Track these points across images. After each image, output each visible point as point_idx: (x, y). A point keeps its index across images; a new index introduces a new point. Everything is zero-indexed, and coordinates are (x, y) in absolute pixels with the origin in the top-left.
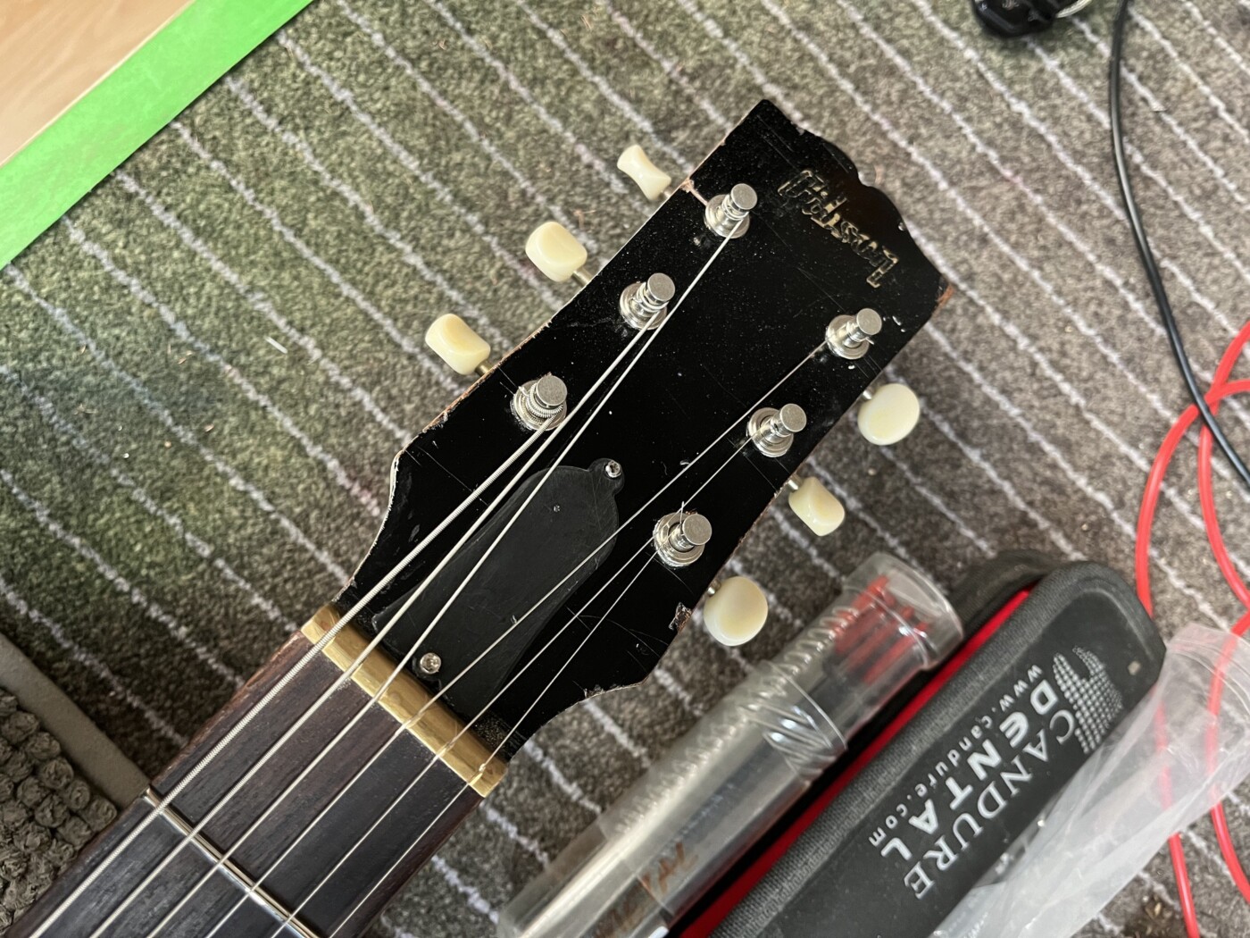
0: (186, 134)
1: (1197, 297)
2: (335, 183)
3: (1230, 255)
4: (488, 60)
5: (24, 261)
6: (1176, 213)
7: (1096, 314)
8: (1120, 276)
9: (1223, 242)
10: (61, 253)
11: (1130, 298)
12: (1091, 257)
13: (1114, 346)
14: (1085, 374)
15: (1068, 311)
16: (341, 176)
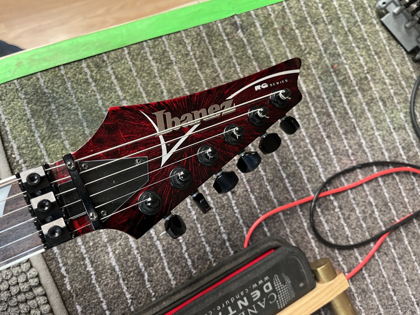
0: (126, 51)
2: (160, 81)
4: (217, 67)
5: (66, 66)
6: (399, 191)
7: (363, 210)
8: (375, 202)
9: (410, 205)
10: (78, 68)
11: (376, 210)
12: (368, 193)
13: (365, 222)
14: (353, 227)
15: (355, 206)
16: (162, 80)
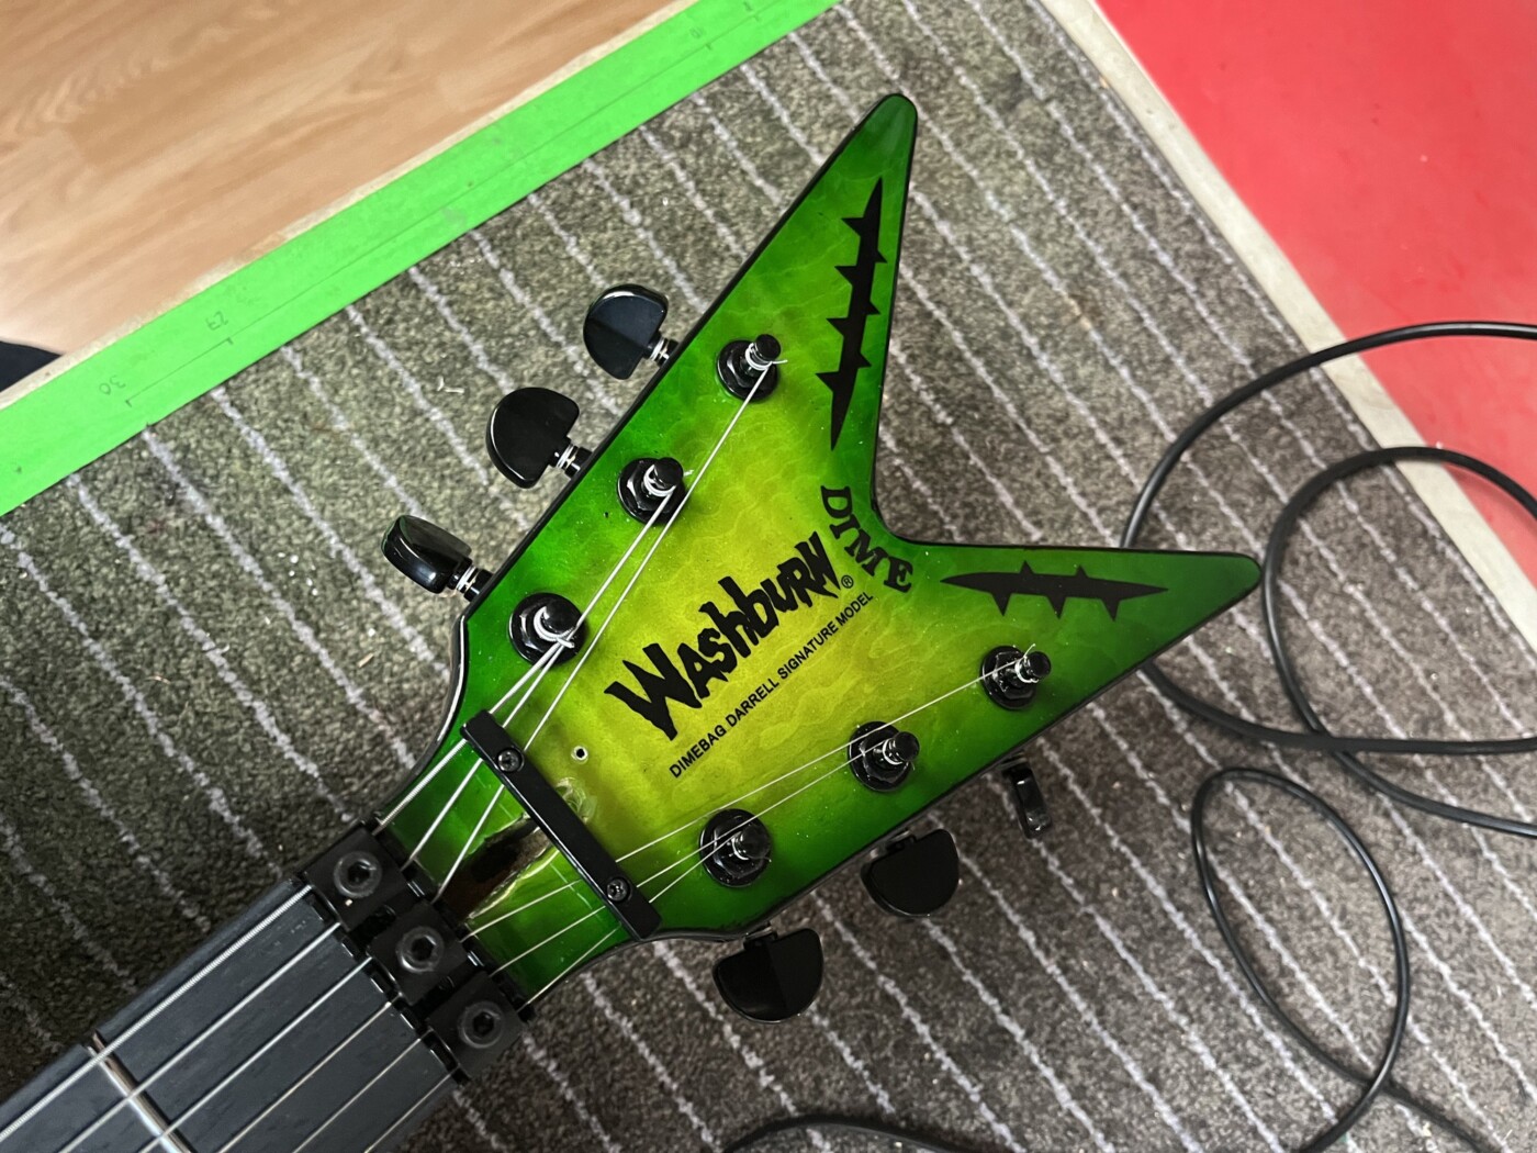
1: (1004, 1020)
3: (1053, 969)
4: (113, 674)
6: (991, 911)
9: (1048, 953)
11: (916, 1020)
12: (872, 965)
15: (833, 1036)
